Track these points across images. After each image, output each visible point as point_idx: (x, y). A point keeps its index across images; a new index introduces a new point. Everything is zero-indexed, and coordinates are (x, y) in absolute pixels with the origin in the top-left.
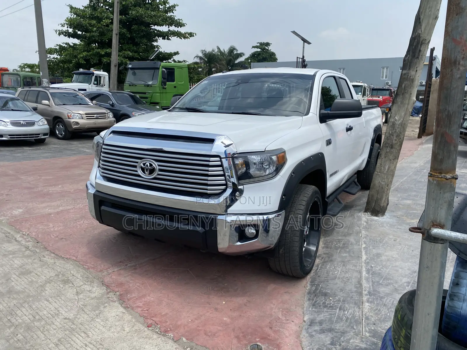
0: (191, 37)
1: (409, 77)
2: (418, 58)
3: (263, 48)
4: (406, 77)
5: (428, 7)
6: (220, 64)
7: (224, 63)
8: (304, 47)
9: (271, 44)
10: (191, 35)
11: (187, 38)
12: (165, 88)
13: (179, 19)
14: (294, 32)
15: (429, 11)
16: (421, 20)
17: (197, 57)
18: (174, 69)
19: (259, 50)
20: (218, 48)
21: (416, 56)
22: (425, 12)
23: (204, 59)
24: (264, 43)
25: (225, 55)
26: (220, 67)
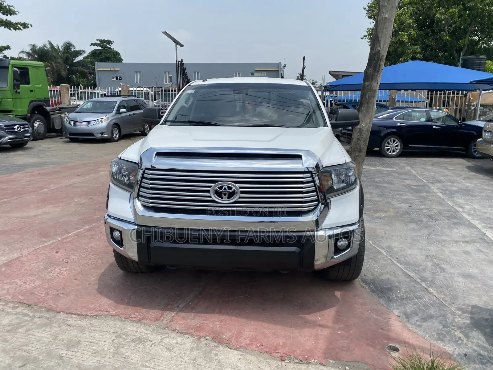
0: (24, 28)
1: (372, 88)
2: (378, 71)
3: (104, 46)
4: (369, 88)
5: (384, 28)
6: (56, 63)
7: (60, 61)
8: (176, 50)
9: (113, 42)
10: (25, 26)
11: (19, 29)
12: (19, 93)
13: (9, 6)
14: (165, 33)
15: (386, 31)
16: (380, 38)
17: (23, 52)
18: (27, 69)
19: (100, 48)
20: (50, 43)
21: (377, 70)
22: (382, 32)
23: (32, 56)
24: (104, 40)
25: (60, 51)
26: (57, 66)
